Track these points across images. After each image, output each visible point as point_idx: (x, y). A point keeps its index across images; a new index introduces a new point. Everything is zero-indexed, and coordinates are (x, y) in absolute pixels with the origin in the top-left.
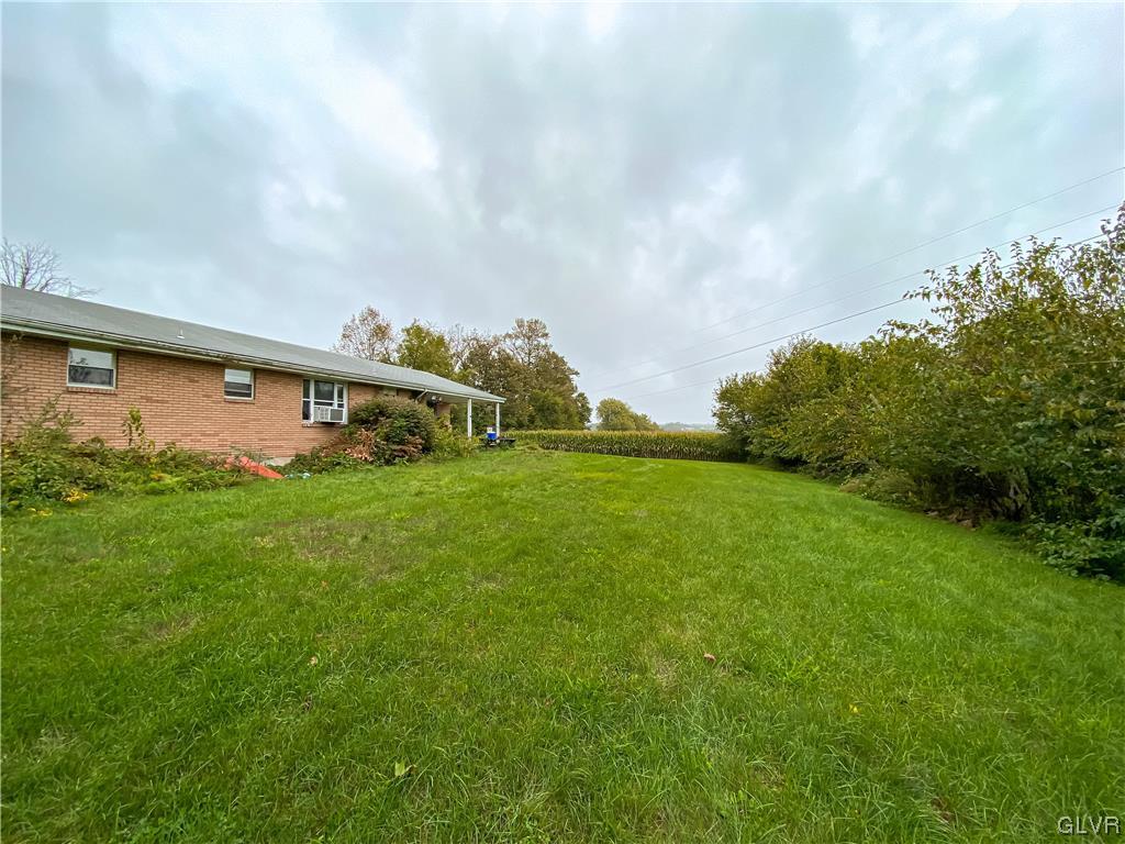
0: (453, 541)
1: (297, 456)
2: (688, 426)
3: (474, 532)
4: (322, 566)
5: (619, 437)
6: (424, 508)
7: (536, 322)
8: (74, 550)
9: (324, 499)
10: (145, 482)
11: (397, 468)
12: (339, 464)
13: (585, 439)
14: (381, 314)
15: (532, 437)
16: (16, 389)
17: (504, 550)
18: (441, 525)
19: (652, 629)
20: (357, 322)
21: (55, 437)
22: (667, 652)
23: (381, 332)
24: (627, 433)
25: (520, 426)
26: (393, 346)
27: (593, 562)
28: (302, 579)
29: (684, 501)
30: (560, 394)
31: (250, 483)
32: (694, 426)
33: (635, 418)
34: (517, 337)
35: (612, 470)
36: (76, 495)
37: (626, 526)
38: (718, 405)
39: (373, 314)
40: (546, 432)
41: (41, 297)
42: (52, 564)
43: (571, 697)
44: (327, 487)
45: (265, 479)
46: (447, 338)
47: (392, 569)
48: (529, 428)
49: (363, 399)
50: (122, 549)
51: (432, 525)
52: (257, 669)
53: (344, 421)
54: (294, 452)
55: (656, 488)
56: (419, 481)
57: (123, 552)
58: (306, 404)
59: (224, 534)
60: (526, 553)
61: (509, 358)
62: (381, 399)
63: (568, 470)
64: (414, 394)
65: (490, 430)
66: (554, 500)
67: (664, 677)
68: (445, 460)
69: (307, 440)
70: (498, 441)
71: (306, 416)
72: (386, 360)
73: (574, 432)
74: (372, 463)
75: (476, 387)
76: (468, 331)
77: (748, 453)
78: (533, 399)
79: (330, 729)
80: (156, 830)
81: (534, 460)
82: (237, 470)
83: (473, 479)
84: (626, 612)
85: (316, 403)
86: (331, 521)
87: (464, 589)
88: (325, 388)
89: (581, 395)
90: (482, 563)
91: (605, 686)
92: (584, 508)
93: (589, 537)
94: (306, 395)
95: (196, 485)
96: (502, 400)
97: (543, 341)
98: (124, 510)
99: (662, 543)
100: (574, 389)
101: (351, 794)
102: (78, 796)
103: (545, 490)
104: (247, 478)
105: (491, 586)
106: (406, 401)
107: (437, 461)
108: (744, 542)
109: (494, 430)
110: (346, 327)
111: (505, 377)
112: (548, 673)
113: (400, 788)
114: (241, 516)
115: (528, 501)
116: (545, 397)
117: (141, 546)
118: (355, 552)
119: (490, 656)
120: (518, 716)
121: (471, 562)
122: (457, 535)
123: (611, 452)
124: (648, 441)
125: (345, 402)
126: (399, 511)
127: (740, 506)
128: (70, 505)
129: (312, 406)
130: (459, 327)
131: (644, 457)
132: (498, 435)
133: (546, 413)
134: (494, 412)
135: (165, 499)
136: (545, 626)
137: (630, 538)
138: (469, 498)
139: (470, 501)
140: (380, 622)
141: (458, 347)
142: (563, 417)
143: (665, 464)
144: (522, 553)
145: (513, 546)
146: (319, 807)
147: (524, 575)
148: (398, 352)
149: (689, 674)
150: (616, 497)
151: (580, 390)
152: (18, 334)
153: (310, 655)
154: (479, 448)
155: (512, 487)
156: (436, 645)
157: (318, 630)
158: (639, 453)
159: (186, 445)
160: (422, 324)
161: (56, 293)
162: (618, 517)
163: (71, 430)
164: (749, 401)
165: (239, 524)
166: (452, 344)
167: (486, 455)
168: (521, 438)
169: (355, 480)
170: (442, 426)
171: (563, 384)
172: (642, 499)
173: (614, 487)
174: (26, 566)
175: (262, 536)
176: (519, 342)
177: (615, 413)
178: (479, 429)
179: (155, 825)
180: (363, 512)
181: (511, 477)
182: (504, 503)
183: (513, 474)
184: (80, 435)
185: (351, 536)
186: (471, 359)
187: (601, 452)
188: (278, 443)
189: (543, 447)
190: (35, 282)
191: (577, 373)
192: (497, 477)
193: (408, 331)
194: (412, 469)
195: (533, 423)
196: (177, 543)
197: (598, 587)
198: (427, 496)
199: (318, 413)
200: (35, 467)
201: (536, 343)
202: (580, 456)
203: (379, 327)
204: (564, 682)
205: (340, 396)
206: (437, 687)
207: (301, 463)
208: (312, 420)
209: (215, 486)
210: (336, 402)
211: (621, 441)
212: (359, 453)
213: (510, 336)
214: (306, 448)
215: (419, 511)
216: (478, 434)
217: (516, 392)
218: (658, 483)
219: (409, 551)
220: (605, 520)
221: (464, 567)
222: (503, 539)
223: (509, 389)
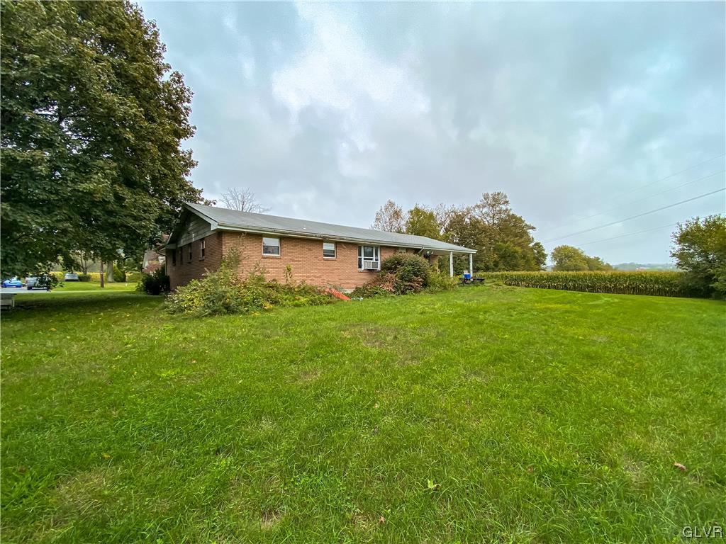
0: (448, 345)
1: (356, 288)
2: (644, 266)
3: (462, 341)
4: (375, 351)
5: (574, 277)
6: (427, 322)
7: (499, 194)
8: (269, 332)
9: (372, 313)
10: (293, 300)
11: (408, 297)
12: (377, 293)
13: (542, 278)
14: (396, 204)
15: (497, 277)
16: (245, 258)
17: (485, 356)
18: (439, 334)
19: (620, 433)
20: (383, 210)
21: (260, 279)
22: (636, 455)
23: (397, 214)
24: (582, 273)
25: (487, 269)
26: (403, 222)
27: (558, 374)
28: (366, 357)
29: (644, 331)
30: (519, 245)
31: (336, 302)
32: (649, 265)
33: (588, 261)
34: (484, 207)
35: (569, 303)
36: (268, 306)
37: (586, 348)
38: (678, 247)
39: (391, 204)
40: (508, 272)
41: (249, 215)
42: (261, 337)
43: (549, 470)
44: (372, 306)
45: (342, 300)
46: (435, 213)
47: (413, 359)
48: (494, 270)
49: (388, 255)
50: (287, 332)
51: (433, 334)
52: (350, 405)
53: (379, 269)
54: (354, 286)
55: (613, 319)
56: (421, 304)
57: (288, 335)
58: (360, 259)
59: (328, 329)
60: (501, 359)
61: (478, 222)
62: (398, 255)
63: (530, 301)
64: (416, 251)
65: (466, 272)
66: (520, 324)
67: (634, 474)
68: (437, 292)
69: (361, 280)
70: (472, 280)
71: (360, 267)
72: (399, 231)
73: (532, 273)
74: (394, 293)
75: (455, 243)
76: (448, 207)
77: (713, 290)
78: (497, 249)
79: (389, 448)
80: (311, 480)
81: (500, 293)
82: (330, 295)
83: (456, 305)
84: (593, 416)
85: (364, 259)
86: (377, 326)
87: (459, 378)
88: (369, 250)
89: (537, 244)
90: (469, 363)
91: (578, 469)
92: (546, 331)
93: (554, 354)
94: (360, 255)
95: (313, 303)
96: (474, 251)
97: (504, 207)
98: (286, 314)
99: (624, 365)
100: (530, 240)
101: (403, 489)
102: (278, 453)
103: (512, 316)
104: (335, 299)
105: (478, 379)
106: (411, 255)
107: (432, 292)
108: (715, 372)
109: (469, 272)
110: (377, 214)
111: (475, 235)
112: (527, 448)
113: (431, 496)
114: (334, 320)
115: (500, 323)
116: (507, 247)
117: (295, 332)
118: (391, 345)
119: (482, 426)
120: (507, 472)
121: (462, 361)
122: (451, 342)
123: (566, 288)
124: (603, 279)
125: (379, 258)
126: (413, 322)
127: (706, 338)
128: (266, 311)
129: (363, 260)
130: (442, 206)
131: (598, 292)
132: (472, 276)
133: (507, 259)
134: (468, 260)
135: (302, 309)
136: (522, 414)
137: (592, 358)
138: (455, 318)
139: (457, 320)
140: (409, 390)
141: (442, 218)
142: (522, 262)
143: (621, 298)
144: (498, 359)
145: (491, 353)
146: (387, 492)
147: (502, 375)
148: (406, 225)
149: (659, 476)
150: (574, 323)
151: (536, 241)
152: (244, 232)
153: (374, 402)
154: (458, 284)
155: (485, 312)
156: (445, 411)
157: (377, 389)
158: (593, 289)
159: (308, 282)
160: (420, 207)
161: (254, 212)
162: (578, 340)
163: (265, 275)
164: (713, 242)
165: (333, 324)
166: (438, 217)
167: (463, 289)
168: (489, 277)
169: (386, 302)
170: (434, 270)
171: (521, 237)
172: (600, 327)
173: (573, 316)
174: (253, 339)
175: (345, 331)
176: (485, 210)
177: (567, 256)
178: (457, 272)
179: (310, 477)
180: (392, 321)
181: (483, 305)
182: (481, 323)
183: (485, 303)
184: (268, 278)
185: (388, 335)
186: (451, 226)
187: (555, 288)
188: (347, 281)
189: (506, 284)
190: (247, 207)
191: (533, 228)
192: (473, 305)
193: (411, 212)
194: (417, 297)
195: (497, 266)
196: (308, 332)
197: (565, 394)
198: (428, 314)
199: (367, 265)
200: (253, 293)
201: (498, 209)
202: (539, 290)
203: (396, 212)
204: (542, 458)
205: (376, 254)
206: (448, 439)
207: (359, 292)
208: (363, 268)
209: (321, 304)
210: (374, 258)
211: (575, 279)
212: (387, 287)
213: (478, 207)
214: (360, 284)
215: (424, 324)
216: (457, 275)
217: (484, 245)
218: (615, 314)
219: (421, 348)
220: (566, 342)
221: (458, 364)
222: (483, 348)
223: (478, 243)
